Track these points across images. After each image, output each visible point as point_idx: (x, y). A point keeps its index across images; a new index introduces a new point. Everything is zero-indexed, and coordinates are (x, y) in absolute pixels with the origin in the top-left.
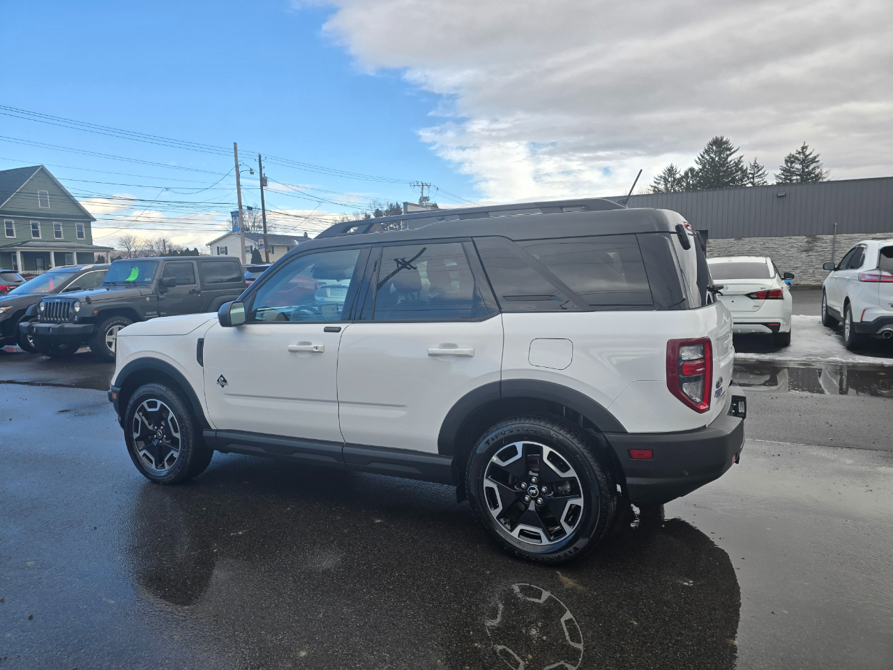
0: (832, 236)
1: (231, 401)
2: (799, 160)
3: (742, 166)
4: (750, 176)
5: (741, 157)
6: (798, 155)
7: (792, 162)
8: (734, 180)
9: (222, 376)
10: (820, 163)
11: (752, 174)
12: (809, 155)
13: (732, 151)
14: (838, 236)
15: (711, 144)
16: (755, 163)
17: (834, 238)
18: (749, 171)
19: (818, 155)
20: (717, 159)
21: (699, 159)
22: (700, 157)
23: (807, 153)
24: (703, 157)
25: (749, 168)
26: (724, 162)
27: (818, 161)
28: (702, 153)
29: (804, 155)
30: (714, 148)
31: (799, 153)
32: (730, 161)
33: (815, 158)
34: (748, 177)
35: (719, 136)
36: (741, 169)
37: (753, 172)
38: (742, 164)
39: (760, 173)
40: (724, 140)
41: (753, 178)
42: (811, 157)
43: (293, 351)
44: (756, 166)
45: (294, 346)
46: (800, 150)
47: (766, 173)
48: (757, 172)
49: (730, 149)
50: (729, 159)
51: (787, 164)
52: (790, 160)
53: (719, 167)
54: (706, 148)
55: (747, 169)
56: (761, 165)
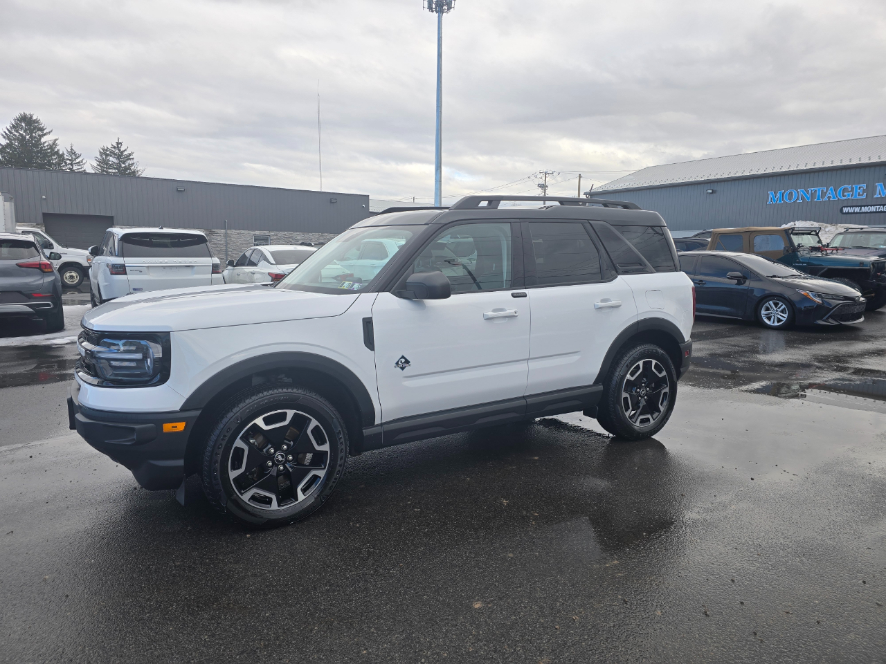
0: (224, 231)
1: (409, 383)
2: (115, 154)
3: (58, 150)
4: (68, 162)
5: (55, 140)
6: (113, 149)
7: (107, 155)
8: (50, 164)
9: (403, 357)
10: (135, 161)
11: (70, 160)
12: (125, 151)
13: (45, 132)
14: (229, 231)
15: (18, 120)
16: (72, 150)
17: (226, 233)
18: (66, 157)
19: (132, 153)
20: (28, 137)
21: (6, 134)
22: (7, 132)
23: (122, 149)
24: (11, 132)
25: (66, 153)
26: (37, 143)
27: (133, 159)
28: (9, 128)
29: (119, 150)
30: (23, 124)
31: (114, 147)
32: (44, 143)
33: (130, 155)
34: (66, 163)
35: (28, 113)
36: (57, 152)
37: (70, 158)
38: (58, 147)
39: (78, 160)
40: (34, 118)
41: (72, 164)
42: (125, 153)
43: (489, 319)
44: (72, 152)
45: (490, 314)
46: (115, 145)
47: (84, 162)
48: (75, 160)
49: (42, 130)
50: (43, 140)
51: (101, 156)
52: (105, 153)
53: (31, 147)
54: (13, 123)
55: (63, 154)
56: (78, 152)
